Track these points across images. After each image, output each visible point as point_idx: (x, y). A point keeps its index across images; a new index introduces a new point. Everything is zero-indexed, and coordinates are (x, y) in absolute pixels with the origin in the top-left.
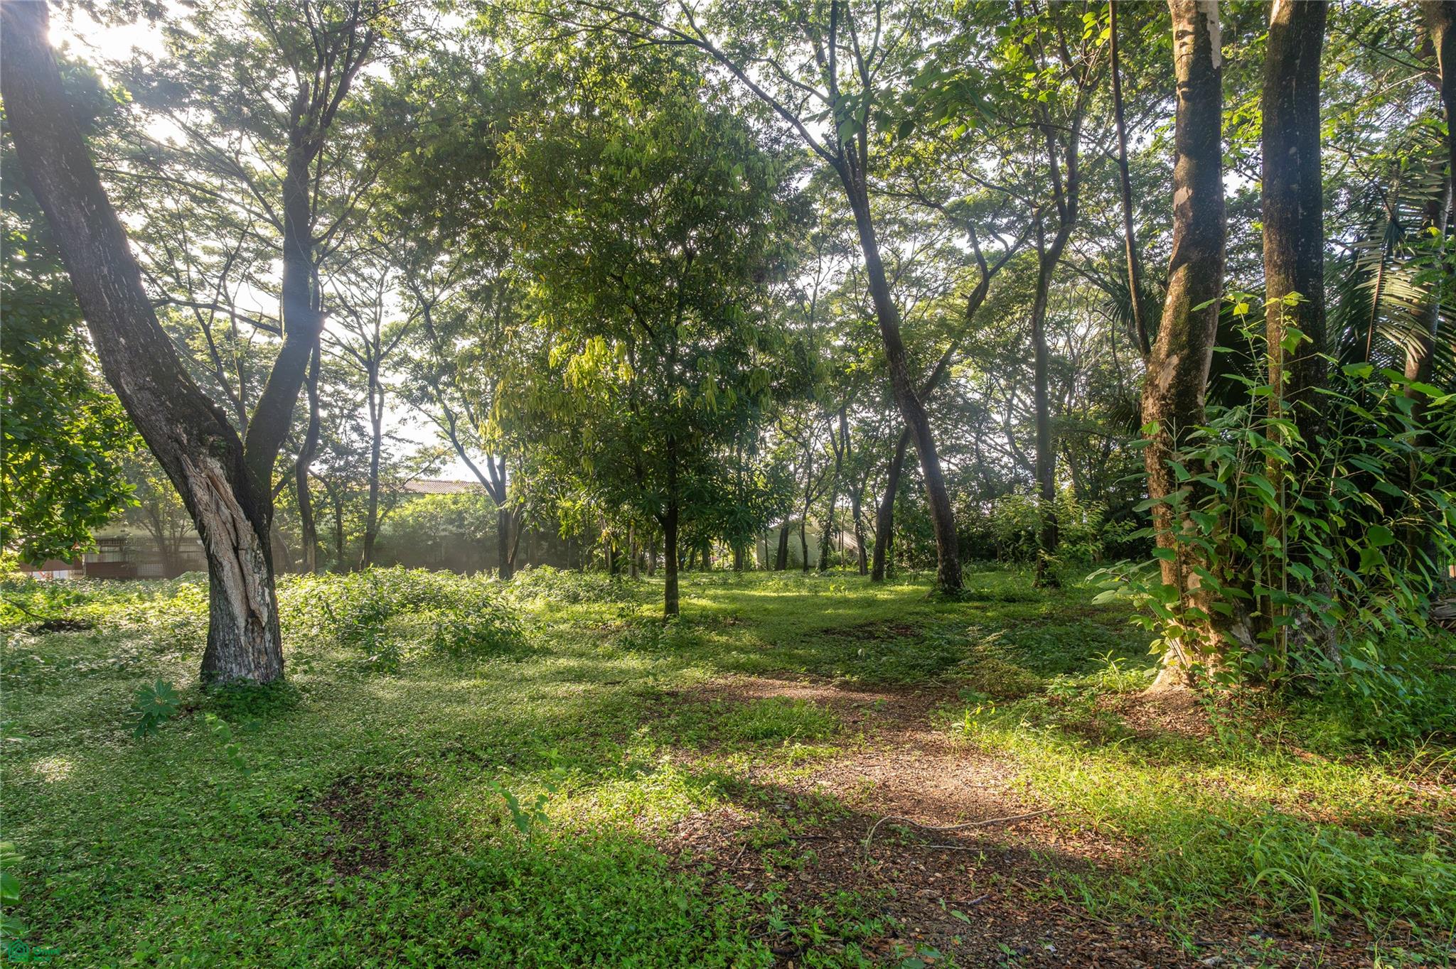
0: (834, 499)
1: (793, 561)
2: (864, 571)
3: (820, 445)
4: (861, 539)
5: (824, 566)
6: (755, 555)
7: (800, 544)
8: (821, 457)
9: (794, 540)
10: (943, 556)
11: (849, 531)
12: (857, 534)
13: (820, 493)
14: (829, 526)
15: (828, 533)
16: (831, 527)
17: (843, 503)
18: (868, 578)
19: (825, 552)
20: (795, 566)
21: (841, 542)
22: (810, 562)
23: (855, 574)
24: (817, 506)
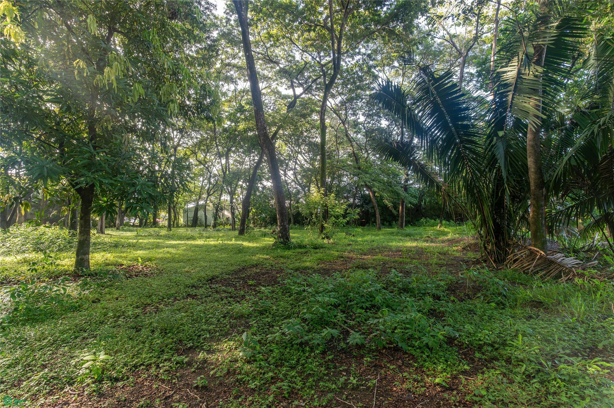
0: (221, 195)
1: (200, 223)
2: (234, 229)
3: (216, 169)
4: (233, 214)
5: (214, 226)
6: (182, 220)
7: (204, 216)
8: (215, 175)
9: (201, 213)
10: (281, 223)
11: (227, 210)
12: (231, 211)
13: (214, 192)
14: (218, 207)
15: (217, 210)
16: (218, 208)
17: (226, 197)
18: (237, 232)
19: (216, 219)
20: (201, 226)
21: (223, 215)
22: (208, 223)
23: (230, 230)
24: (213, 198)
